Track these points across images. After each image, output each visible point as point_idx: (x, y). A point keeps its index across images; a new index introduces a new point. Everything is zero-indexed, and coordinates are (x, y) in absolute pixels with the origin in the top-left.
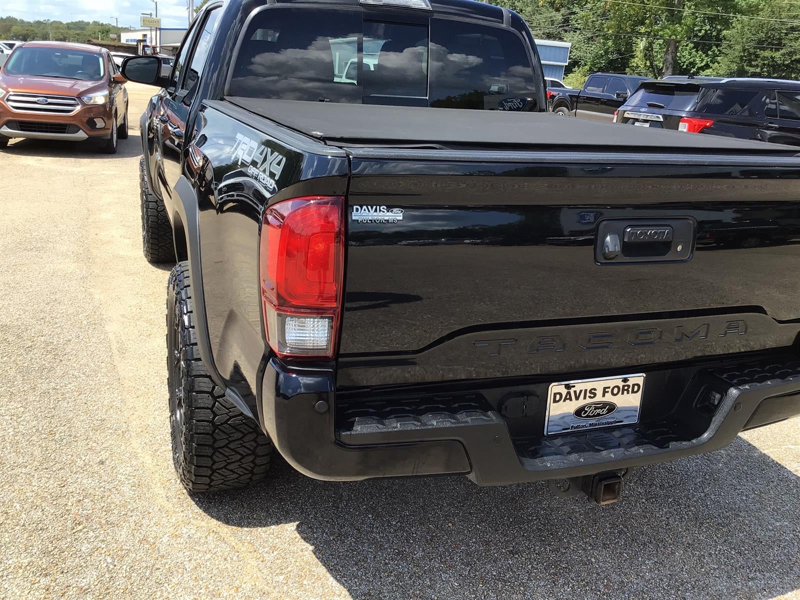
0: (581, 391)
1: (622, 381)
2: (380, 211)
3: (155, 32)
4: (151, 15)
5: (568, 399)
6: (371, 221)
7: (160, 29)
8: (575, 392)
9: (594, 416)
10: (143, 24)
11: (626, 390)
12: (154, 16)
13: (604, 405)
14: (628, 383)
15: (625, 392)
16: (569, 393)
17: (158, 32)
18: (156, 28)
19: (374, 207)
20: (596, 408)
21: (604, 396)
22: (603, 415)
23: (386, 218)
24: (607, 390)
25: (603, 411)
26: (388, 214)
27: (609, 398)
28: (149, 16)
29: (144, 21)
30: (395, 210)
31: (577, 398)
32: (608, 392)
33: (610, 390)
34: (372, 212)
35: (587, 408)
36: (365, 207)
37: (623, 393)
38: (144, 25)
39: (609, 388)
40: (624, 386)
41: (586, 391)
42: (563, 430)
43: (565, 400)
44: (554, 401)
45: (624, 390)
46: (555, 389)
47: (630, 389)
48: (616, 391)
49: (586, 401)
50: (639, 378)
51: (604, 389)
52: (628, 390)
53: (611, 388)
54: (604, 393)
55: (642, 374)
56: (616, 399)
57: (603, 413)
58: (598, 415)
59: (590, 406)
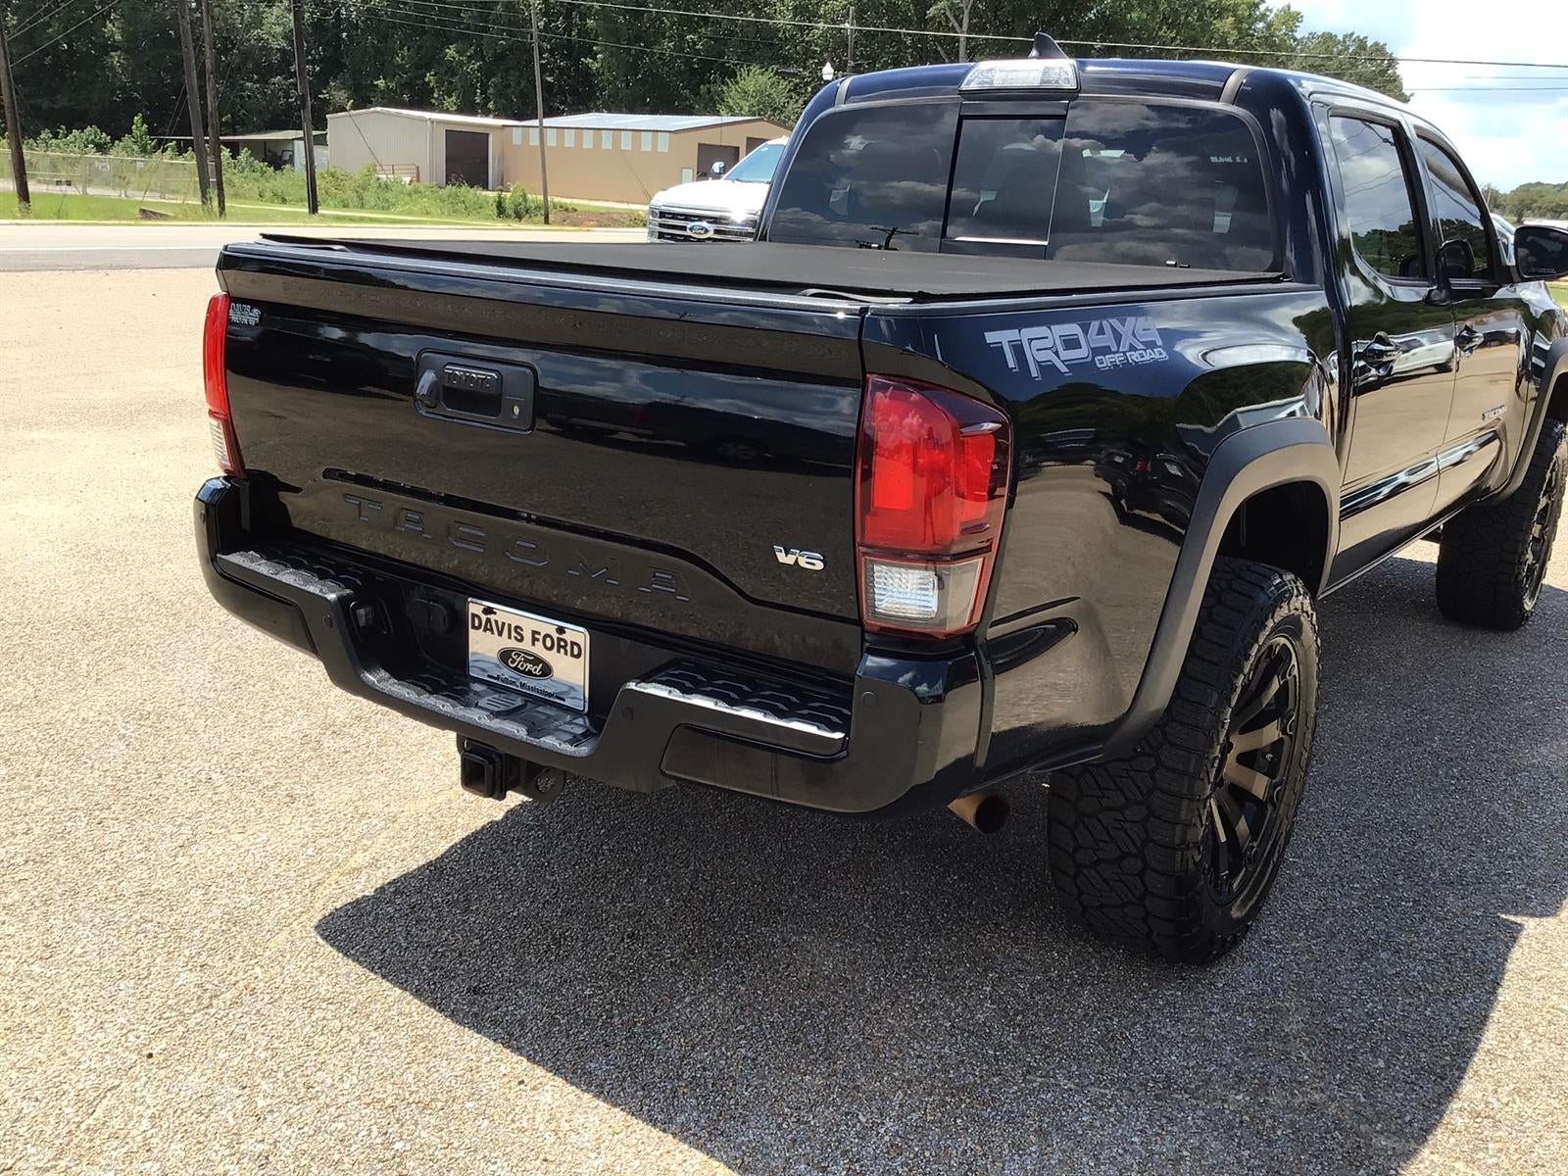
0: (504, 625)
1: (556, 630)
5: (489, 630)
8: (496, 622)
9: (523, 672)
13: (537, 660)
14: (563, 636)
15: (562, 650)
16: (488, 620)
20: (527, 661)
21: (533, 644)
22: (535, 675)
24: (537, 636)
25: (536, 670)
27: (539, 650)
31: (500, 634)
32: (538, 640)
33: (541, 637)
35: (515, 655)
37: (558, 651)
39: (539, 633)
40: (559, 640)
41: (510, 625)
42: (489, 676)
43: (485, 630)
44: (474, 627)
45: (561, 646)
46: (475, 608)
47: (568, 648)
48: (548, 643)
49: (513, 644)
50: (578, 634)
51: (534, 633)
52: (564, 647)
53: (542, 635)
54: (534, 640)
55: (582, 629)
56: (552, 657)
57: (536, 672)
58: (530, 673)
59: (519, 652)
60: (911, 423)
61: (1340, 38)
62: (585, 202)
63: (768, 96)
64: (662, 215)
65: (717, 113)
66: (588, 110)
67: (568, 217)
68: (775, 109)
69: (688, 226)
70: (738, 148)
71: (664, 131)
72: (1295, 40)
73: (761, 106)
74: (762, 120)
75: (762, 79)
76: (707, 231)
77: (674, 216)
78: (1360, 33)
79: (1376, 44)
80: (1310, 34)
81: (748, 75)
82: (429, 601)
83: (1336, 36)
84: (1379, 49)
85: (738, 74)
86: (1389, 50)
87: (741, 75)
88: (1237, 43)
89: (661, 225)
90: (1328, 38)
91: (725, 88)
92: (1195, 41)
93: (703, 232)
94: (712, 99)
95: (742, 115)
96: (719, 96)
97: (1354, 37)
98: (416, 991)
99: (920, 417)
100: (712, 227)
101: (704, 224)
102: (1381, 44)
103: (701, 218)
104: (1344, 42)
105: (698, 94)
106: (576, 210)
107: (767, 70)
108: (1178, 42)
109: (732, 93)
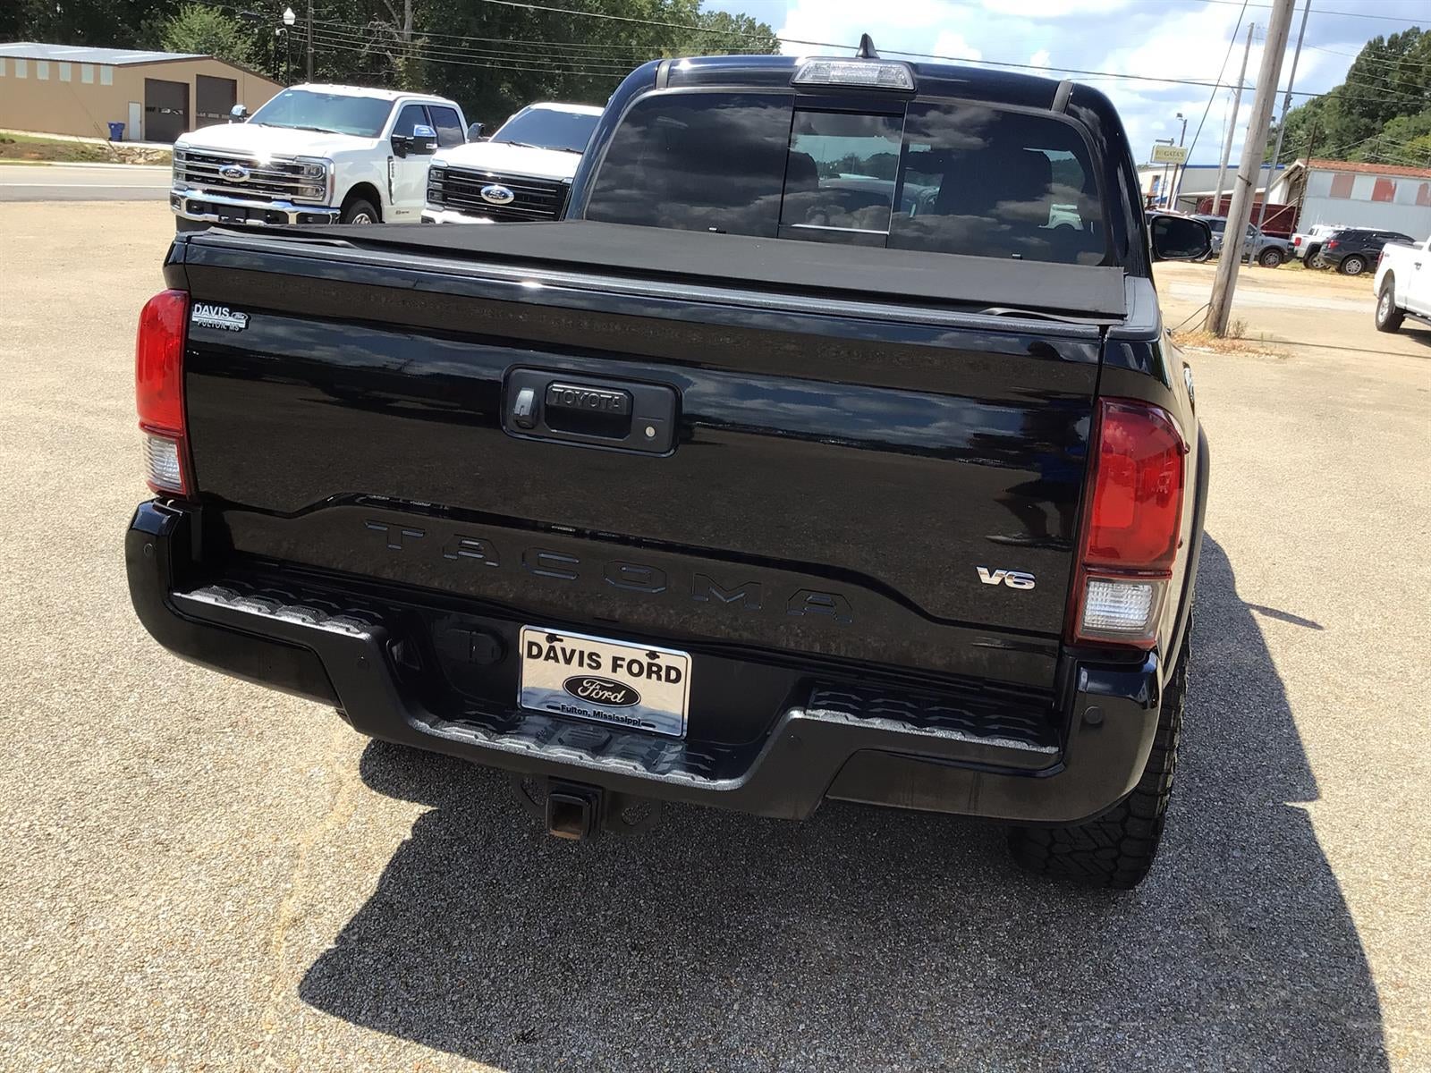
0: (573, 652)
1: (647, 655)
2: (222, 313)
3: (1173, 172)
4: (1172, 142)
5: (552, 658)
6: (211, 324)
7: (1184, 167)
8: (563, 650)
9: (599, 700)
10: (1156, 158)
11: (654, 672)
12: (1176, 145)
13: (618, 687)
14: (656, 661)
15: (654, 676)
16: (552, 648)
17: (1179, 172)
18: (1177, 165)
19: (216, 308)
20: (603, 688)
21: (614, 670)
22: (616, 703)
23: (228, 324)
24: (619, 662)
25: (616, 697)
26: (231, 318)
27: (622, 676)
28: (1169, 144)
29: (1157, 152)
30: (238, 314)
31: (568, 661)
32: (621, 666)
33: (625, 664)
34: (213, 313)
35: (587, 683)
36: (206, 307)
37: (649, 676)
38: (1157, 160)
39: (623, 659)
40: (650, 665)
41: (582, 653)
42: (549, 707)
43: (547, 658)
44: (530, 655)
45: (652, 670)
46: (530, 635)
47: (663, 673)
48: (635, 668)
49: (586, 671)
50: (679, 660)
51: (615, 659)
52: (658, 673)
53: (627, 660)
54: (615, 667)
55: (683, 653)
56: (639, 684)
57: (617, 700)
58: (608, 701)
59: (592, 680)
60: (1114, 435)
61: (734, 18)
62: (23, 134)
63: (215, 35)
64: (190, 157)
65: (161, 49)
66: (16, 39)
67: (5, 149)
68: (222, 49)
69: (221, 170)
70: (188, 85)
71: (107, 64)
72: (698, 17)
73: (208, 45)
74: (212, 58)
75: (208, 18)
76: (242, 175)
77: (204, 158)
78: (750, 15)
79: (763, 25)
80: (709, 12)
81: (193, 13)
82: (471, 631)
83: (730, 16)
84: (765, 30)
85: (182, 11)
86: (773, 31)
87: (185, 13)
88: (650, 17)
89: (188, 167)
90: (724, 17)
91: (168, 25)
92: (616, 11)
93: (237, 175)
94: (154, 35)
95: (188, 52)
96: (161, 31)
97: (745, 17)
98: (465, 1051)
99: (1124, 430)
100: (247, 171)
101: (237, 167)
102: (767, 25)
103: (234, 161)
104: (738, 21)
105: (140, 29)
106: (13, 142)
107: (212, 10)
108: (602, 11)
109: (176, 31)
